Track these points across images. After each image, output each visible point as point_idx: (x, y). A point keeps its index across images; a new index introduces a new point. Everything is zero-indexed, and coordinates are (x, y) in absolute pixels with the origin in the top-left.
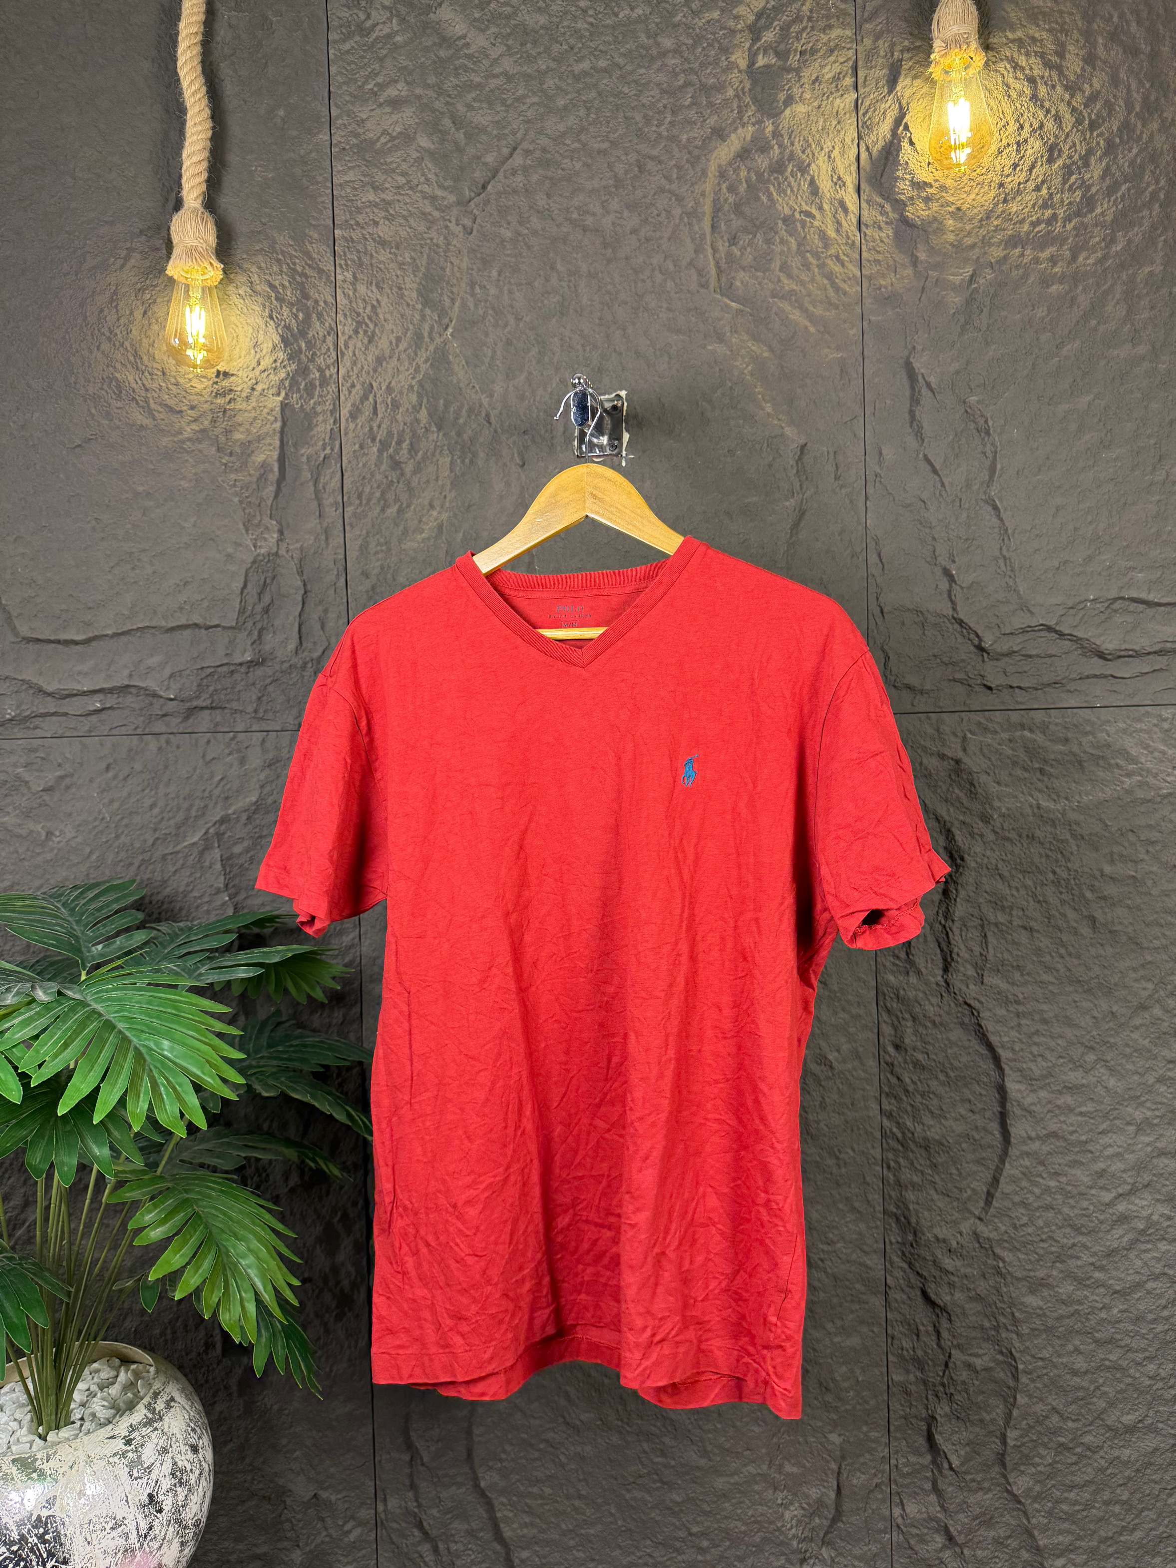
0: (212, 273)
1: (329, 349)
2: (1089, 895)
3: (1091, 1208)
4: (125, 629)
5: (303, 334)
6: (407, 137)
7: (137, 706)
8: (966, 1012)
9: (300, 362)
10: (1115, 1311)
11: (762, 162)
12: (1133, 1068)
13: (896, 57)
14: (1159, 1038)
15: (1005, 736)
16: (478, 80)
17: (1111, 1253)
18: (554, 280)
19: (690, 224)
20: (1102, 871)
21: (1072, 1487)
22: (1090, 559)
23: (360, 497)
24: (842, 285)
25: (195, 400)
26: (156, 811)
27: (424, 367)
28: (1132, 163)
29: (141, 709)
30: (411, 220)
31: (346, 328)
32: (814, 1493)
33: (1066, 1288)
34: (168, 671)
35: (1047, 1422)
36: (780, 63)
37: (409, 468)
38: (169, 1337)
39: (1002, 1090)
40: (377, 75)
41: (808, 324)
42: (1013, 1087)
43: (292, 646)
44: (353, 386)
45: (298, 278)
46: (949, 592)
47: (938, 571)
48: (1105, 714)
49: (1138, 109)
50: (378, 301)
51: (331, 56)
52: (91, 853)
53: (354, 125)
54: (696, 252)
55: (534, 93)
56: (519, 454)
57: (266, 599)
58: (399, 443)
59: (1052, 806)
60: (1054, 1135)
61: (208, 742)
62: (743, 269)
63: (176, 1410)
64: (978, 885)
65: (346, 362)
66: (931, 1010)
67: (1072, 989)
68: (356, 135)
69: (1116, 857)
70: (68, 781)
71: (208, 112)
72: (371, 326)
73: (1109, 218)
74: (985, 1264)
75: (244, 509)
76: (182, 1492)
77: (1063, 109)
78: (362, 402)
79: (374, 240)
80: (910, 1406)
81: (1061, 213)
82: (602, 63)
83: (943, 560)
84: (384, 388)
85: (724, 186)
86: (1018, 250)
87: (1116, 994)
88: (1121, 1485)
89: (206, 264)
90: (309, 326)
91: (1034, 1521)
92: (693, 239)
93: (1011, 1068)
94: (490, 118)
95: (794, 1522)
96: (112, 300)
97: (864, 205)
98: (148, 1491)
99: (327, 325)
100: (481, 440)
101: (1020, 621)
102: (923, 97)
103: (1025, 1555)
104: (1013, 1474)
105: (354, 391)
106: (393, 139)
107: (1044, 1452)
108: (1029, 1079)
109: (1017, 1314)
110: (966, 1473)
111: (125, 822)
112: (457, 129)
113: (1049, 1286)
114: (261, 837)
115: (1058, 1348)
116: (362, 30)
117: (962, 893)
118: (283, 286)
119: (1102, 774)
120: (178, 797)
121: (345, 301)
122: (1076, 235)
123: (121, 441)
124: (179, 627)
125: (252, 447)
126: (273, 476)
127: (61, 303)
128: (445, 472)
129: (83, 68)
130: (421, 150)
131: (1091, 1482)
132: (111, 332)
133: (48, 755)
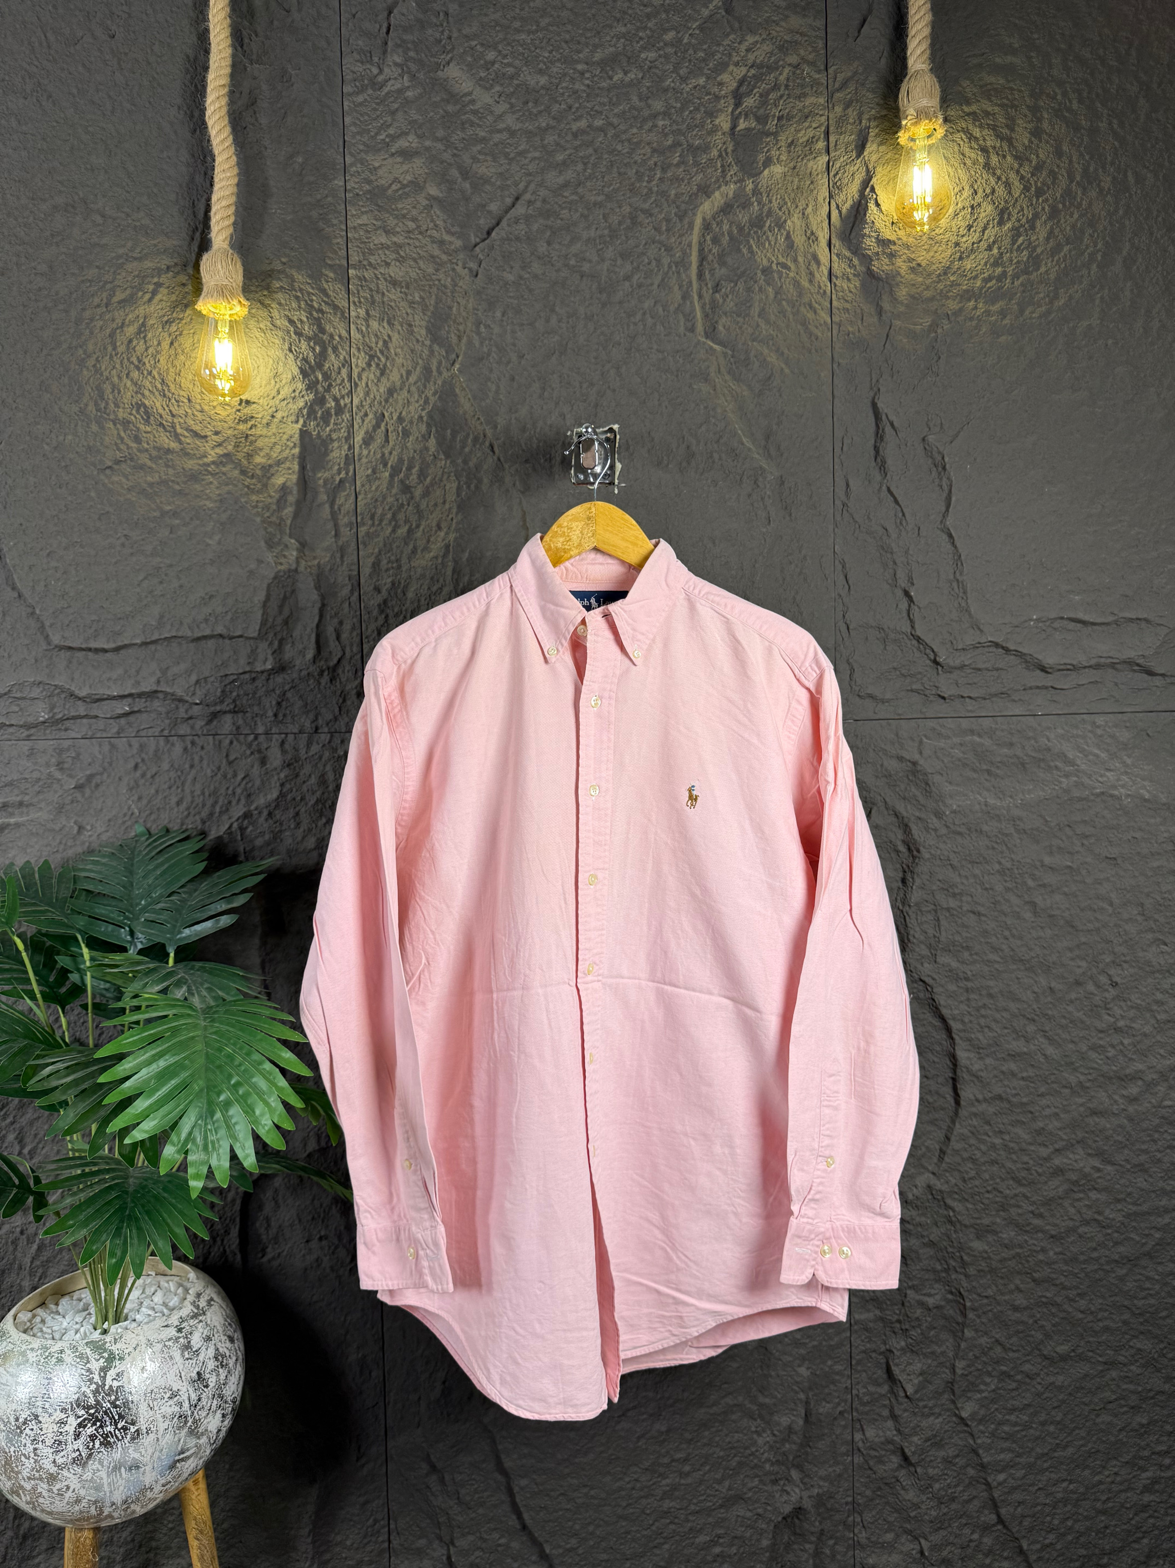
0: (238, 308)
1: (343, 380)
2: (1031, 883)
3: (1031, 1162)
4: (153, 638)
5: (320, 366)
6: (417, 186)
7: (163, 710)
8: (921, 988)
9: (317, 393)
10: (1051, 1253)
11: (743, 217)
12: (1068, 1037)
13: (863, 124)
14: (1092, 1010)
15: (957, 740)
16: (483, 134)
17: (1048, 1202)
18: (554, 320)
19: (678, 273)
20: (1042, 861)
21: (1013, 1410)
22: (1034, 582)
23: (372, 517)
24: (816, 331)
25: (219, 426)
26: (182, 807)
27: (432, 400)
28: (1073, 227)
29: (168, 713)
30: (421, 263)
31: (359, 361)
32: (785, 1421)
33: (1009, 1234)
34: (194, 678)
35: (991, 1353)
36: (759, 127)
37: (418, 492)
39: (953, 1058)
40: (389, 127)
41: (783, 366)
42: (962, 1055)
43: (310, 654)
44: (366, 415)
45: (315, 313)
46: (908, 612)
47: (900, 593)
48: (1046, 722)
49: (1078, 179)
50: (389, 336)
51: (346, 108)
53: (367, 173)
54: (684, 298)
55: (535, 149)
57: (286, 612)
58: (409, 468)
59: (998, 803)
60: (1000, 1098)
61: (231, 743)
62: (725, 314)
64: (932, 874)
65: (360, 391)
67: (1015, 967)
68: (369, 182)
69: (1054, 849)
70: (98, 779)
71: (234, 160)
72: (383, 359)
73: (1052, 276)
74: (937, 1213)
75: (266, 529)
77: (1013, 176)
78: (374, 430)
79: (385, 279)
80: (870, 1341)
81: (1010, 270)
82: (598, 123)
84: (395, 418)
85: (708, 238)
86: (972, 304)
87: (1054, 971)
88: (1054, 1408)
89: (234, 301)
90: (325, 359)
91: (979, 1441)
92: (680, 287)
93: (961, 1038)
94: (493, 170)
95: (766, 1448)
96: (139, 332)
97: (834, 258)
99: (342, 357)
100: (485, 467)
101: (970, 639)
102: (887, 162)
103: (971, 1472)
104: (961, 1400)
105: (367, 420)
106: (404, 187)
107: (988, 1380)
108: (977, 1048)
109: (965, 1258)
110: (919, 1400)
111: (153, 817)
112: (463, 179)
113: (995, 1233)
114: (281, 831)
115: (1001, 1287)
116: (374, 84)
117: (918, 881)
118: (301, 321)
119: (1042, 775)
120: (203, 793)
121: (359, 336)
122: (1024, 291)
123: (149, 463)
124: (205, 637)
125: (272, 471)
126: (291, 499)
127: (92, 333)
128: (451, 497)
129: (113, 112)
130: (430, 198)
131: (1029, 1405)
132: (140, 361)
133: (78, 755)
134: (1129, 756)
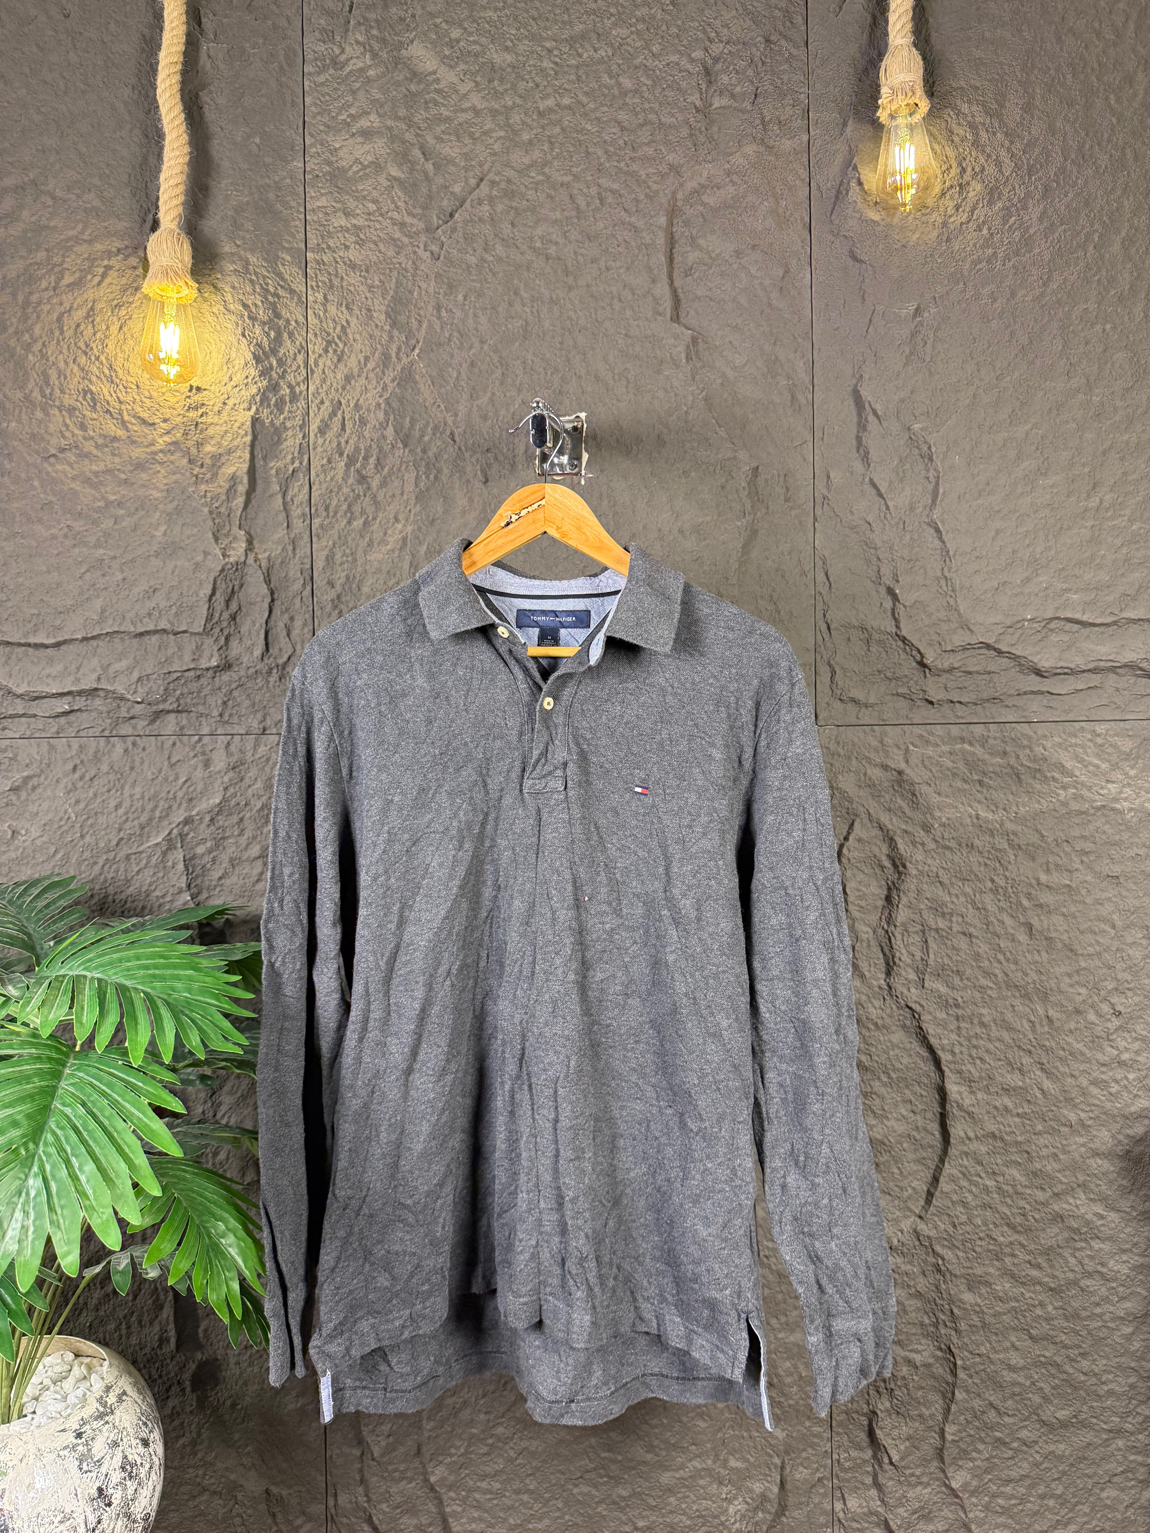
0: (185, 291)
1: (299, 367)
2: (1025, 903)
3: (1027, 1207)
4: (95, 633)
5: (274, 351)
6: (378, 166)
7: (105, 709)
8: (908, 1015)
9: (270, 380)
10: (1050, 1308)
12: (1067, 1071)
13: (845, 101)
14: (1093, 1042)
15: (946, 748)
16: (447, 113)
17: (1048, 1252)
18: (518, 305)
19: (649, 255)
20: (1038, 880)
21: (1009, 1481)
22: (1028, 580)
23: (327, 509)
25: (168, 413)
26: (121, 811)
27: (391, 386)
28: (1068, 206)
29: (109, 712)
30: (381, 245)
31: (316, 347)
32: (758, 1487)
34: (136, 675)
35: (984, 1418)
36: (735, 105)
37: (375, 483)
38: (124, 1332)
39: (942, 1093)
40: (350, 106)
42: (953, 1088)
43: (258, 651)
44: (322, 402)
45: (270, 298)
46: (893, 611)
47: (883, 590)
48: (1041, 729)
49: (1073, 156)
50: (347, 321)
51: (306, 88)
52: (56, 851)
53: (327, 154)
54: (654, 281)
55: (500, 128)
56: (482, 471)
57: (234, 606)
58: (366, 458)
59: (990, 816)
60: (993, 1136)
61: (174, 744)
62: (699, 298)
63: (128, 1402)
64: (919, 892)
65: (316, 378)
66: (874, 1013)
67: (1009, 993)
68: (329, 163)
69: (1052, 866)
70: (35, 781)
71: (185, 138)
72: (341, 345)
73: (1047, 258)
74: (925, 1261)
75: (213, 519)
76: (131, 1485)
77: (1003, 153)
78: (330, 418)
79: (345, 263)
80: (852, 1401)
81: (1001, 252)
82: (566, 101)
83: (887, 580)
84: (352, 405)
85: (681, 219)
86: (961, 286)
87: (1052, 999)
88: (1055, 1480)
89: (181, 283)
90: (280, 345)
91: (971, 1515)
92: (650, 270)
93: (951, 1070)
94: (458, 150)
95: (738, 1517)
96: (88, 316)
97: (815, 240)
98: (98, 1484)
99: (298, 343)
100: (445, 456)
101: (960, 639)
102: (868, 141)
104: (951, 1469)
105: (323, 408)
106: (365, 167)
107: (981, 1447)
108: (969, 1082)
109: (956, 1311)
110: (905, 1468)
111: (90, 822)
112: (427, 160)
113: (988, 1284)
114: (224, 838)
115: (995, 1345)
116: (336, 63)
117: (904, 900)
118: (256, 305)
119: (1038, 786)
120: (143, 798)
121: (316, 321)
122: (1016, 274)
123: (95, 452)
124: (148, 633)
125: (223, 459)
126: (242, 488)
127: (38, 317)
128: (410, 487)
129: (65, 93)
130: (391, 178)
131: (1027, 1476)
132: (87, 346)
133: (16, 755)
134: (1132, 767)
